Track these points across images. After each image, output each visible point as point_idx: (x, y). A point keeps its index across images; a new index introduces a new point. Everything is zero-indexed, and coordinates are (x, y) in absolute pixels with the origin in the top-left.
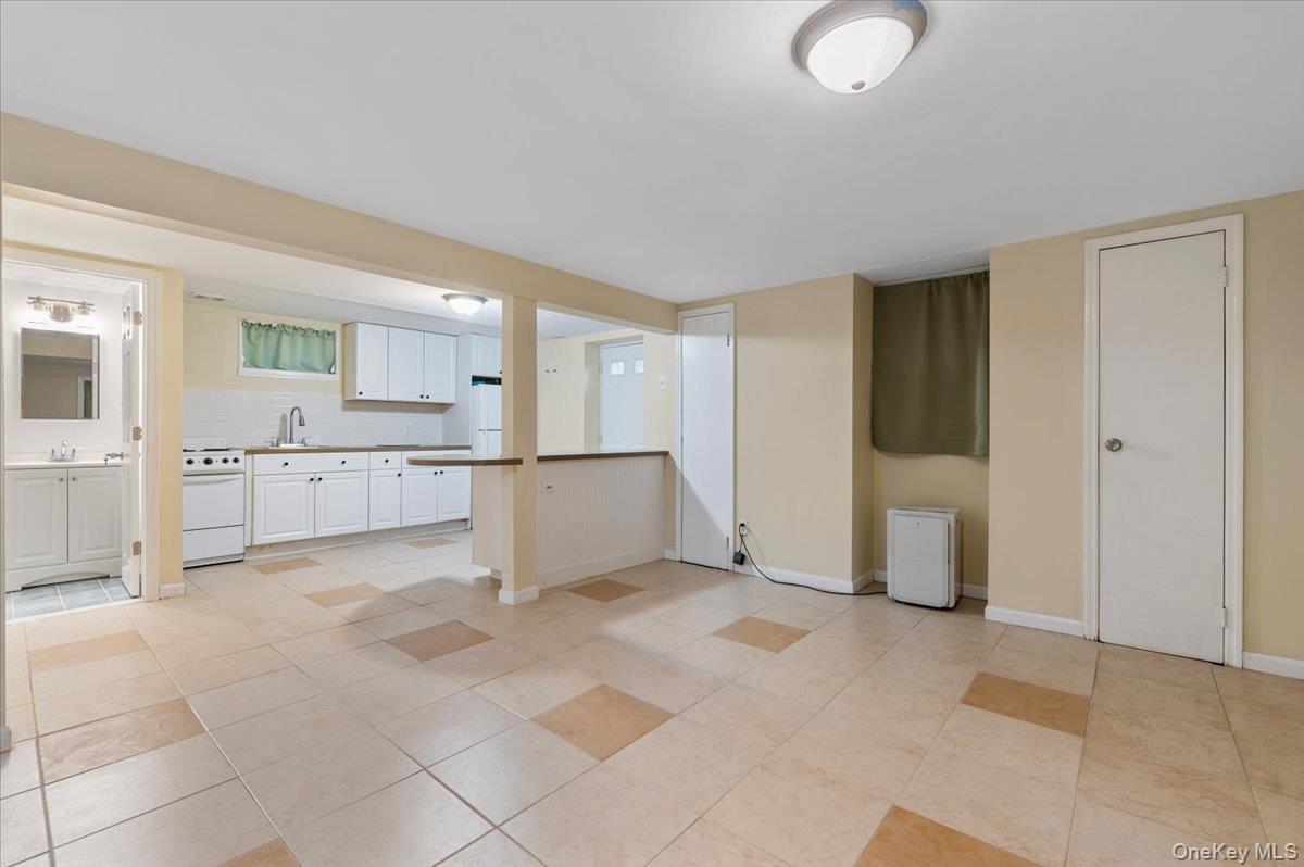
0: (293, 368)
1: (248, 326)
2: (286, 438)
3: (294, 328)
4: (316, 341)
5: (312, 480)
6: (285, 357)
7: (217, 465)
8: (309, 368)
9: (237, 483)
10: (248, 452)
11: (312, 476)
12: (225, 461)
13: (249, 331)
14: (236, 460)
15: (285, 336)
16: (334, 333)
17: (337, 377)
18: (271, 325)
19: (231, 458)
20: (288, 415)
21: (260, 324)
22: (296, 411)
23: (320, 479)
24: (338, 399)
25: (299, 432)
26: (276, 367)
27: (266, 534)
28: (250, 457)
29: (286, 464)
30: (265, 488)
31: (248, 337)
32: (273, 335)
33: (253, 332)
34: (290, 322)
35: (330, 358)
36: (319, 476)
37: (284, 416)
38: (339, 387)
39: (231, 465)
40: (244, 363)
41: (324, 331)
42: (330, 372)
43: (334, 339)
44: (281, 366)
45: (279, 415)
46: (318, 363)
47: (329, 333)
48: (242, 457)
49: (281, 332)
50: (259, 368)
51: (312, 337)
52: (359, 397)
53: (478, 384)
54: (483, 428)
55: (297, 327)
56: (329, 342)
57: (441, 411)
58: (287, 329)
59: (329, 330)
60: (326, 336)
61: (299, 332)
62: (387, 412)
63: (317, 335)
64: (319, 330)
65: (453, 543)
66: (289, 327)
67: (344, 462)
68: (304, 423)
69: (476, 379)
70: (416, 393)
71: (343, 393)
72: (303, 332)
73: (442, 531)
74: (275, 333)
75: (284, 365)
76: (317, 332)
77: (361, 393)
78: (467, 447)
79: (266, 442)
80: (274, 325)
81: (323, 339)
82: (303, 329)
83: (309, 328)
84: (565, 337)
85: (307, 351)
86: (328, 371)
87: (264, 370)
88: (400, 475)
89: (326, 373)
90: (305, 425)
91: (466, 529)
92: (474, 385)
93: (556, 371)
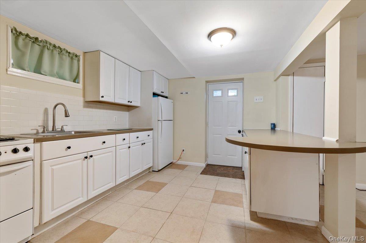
0: (52, 75)
1: (17, 33)
2: (48, 126)
3: (55, 46)
4: (67, 60)
5: (86, 158)
8: (62, 78)
10: (37, 140)
11: (85, 155)
12: (16, 150)
13: (16, 38)
14: (26, 149)
15: (46, 51)
16: (79, 56)
17: (80, 86)
19: (21, 148)
20: (51, 109)
21: (27, 35)
23: (91, 156)
24: (81, 100)
26: (38, 72)
27: (53, 210)
28: (38, 145)
31: (16, 43)
32: (37, 48)
33: (21, 40)
34: (50, 40)
35: (76, 72)
36: (90, 154)
37: (46, 111)
38: (81, 92)
39: (21, 155)
40: (13, 64)
41: (73, 54)
42: (75, 82)
43: (79, 61)
44: (42, 73)
46: (67, 74)
47: (76, 56)
48: (31, 146)
49: (44, 47)
50: (25, 70)
51: (65, 56)
52: (101, 99)
53: (154, 97)
54: (160, 119)
55: (57, 46)
56: (75, 62)
57: (129, 111)
58: (48, 45)
59: (76, 53)
60: (74, 57)
61: (58, 50)
62: (105, 109)
63: (69, 55)
64: (71, 52)
65: (166, 184)
66: (50, 44)
67: (104, 142)
68: (69, 115)
69: (155, 95)
70: (126, 100)
71: (84, 96)
72: (60, 51)
73: (142, 175)
74: (38, 46)
75: (45, 72)
76: (69, 53)
77: (103, 97)
78: (152, 129)
79: (32, 130)
80: (40, 39)
81: (72, 58)
82: (61, 49)
83: (64, 49)
84: (194, 78)
85: (61, 66)
86: (73, 80)
87: (28, 72)
88: (130, 147)
89: (71, 81)
90: (69, 116)
91: (149, 172)
92: (153, 97)
93: (187, 93)
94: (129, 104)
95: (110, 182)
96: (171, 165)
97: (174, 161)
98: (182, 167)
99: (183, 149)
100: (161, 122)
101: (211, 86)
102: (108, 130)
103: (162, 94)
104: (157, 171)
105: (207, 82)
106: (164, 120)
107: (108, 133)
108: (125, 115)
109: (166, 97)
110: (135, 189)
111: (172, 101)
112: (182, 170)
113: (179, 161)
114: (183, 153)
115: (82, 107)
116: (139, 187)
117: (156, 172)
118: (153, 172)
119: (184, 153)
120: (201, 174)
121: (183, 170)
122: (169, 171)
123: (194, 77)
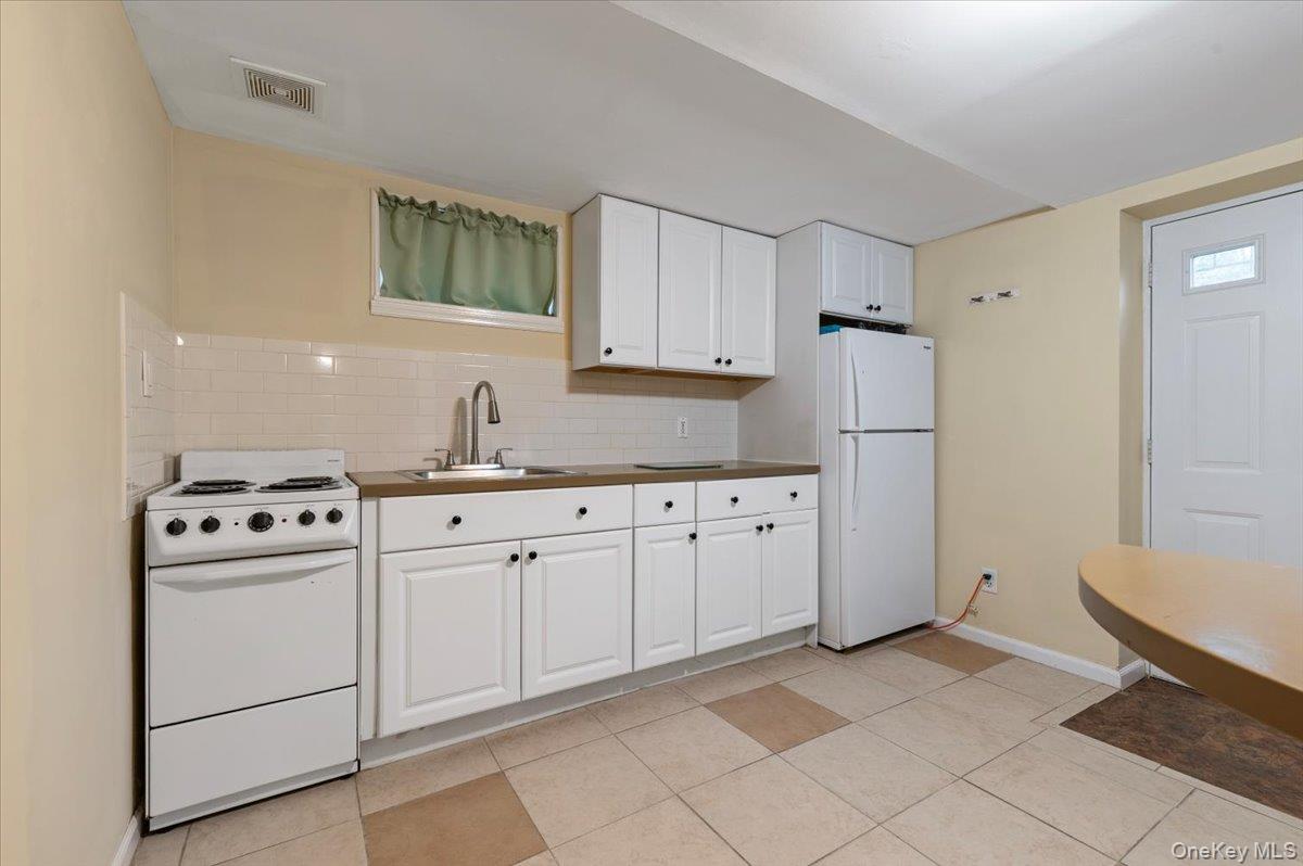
0: (480, 303)
1: (390, 204)
2: (464, 451)
3: (481, 216)
4: (520, 248)
5: (514, 558)
6: (463, 280)
7: (286, 532)
8: (506, 303)
9: (336, 579)
10: (371, 491)
11: (514, 548)
12: (306, 519)
13: (392, 217)
14: (334, 517)
15: (462, 233)
16: (553, 230)
17: (558, 323)
18: (433, 205)
19: (321, 511)
20: (469, 400)
21: (412, 202)
22: (483, 391)
23: (533, 556)
24: (560, 368)
25: (489, 438)
26: (446, 298)
27: (409, 705)
28: (369, 505)
29: (457, 521)
30: (408, 582)
31: (390, 230)
32: (440, 231)
33: (401, 219)
34: (473, 200)
35: (546, 287)
36: (530, 546)
37: (461, 404)
38: (561, 344)
39: (321, 531)
40: (384, 287)
41: (536, 226)
42: (545, 313)
43: (554, 245)
44: (455, 299)
45: (453, 401)
46: (524, 294)
47: (545, 232)
48: (350, 509)
49: (456, 224)
50: (414, 299)
51: (514, 237)
52: (605, 360)
53: (827, 332)
54: (851, 426)
55: (486, 212)
56: (544, 250)
57: (737, 396)
58: (466, 217)
59: (544, 222)
60: (539, 236)
61: (490, 224)
62: (646, 395)
63: (523, 233)
64: (527, 223)
65: (844, 722)
66: (470, 212)
67: (583, 511)
68: (498, 417)
69: (829, 322)
70: (707, 354)
71: (570, 356)
72: (497, 225)
73: (766, 653)
74: (442, 225)
75: (462, 296)
76: (523, 225)
77: (609, 351)
78: (814, 470)
79: (426, 460)
80: (441, 205)
81: (534, 242)
82: (497, 218)
83: (508, 217)
84: (1048, 208)
85: (504, 268)
86: (542, 311)
87: (422, 303)
88: (693, 536)
89: (537, 314)
90: (498, 422)
91: (806, 645)
92: (821, 333)
93: (1006, 295)
94: (723, 369)
95: (612, 657)
96: (916, 635)
97: (943, 620)
98: (973, 658)
99: (987, 571)
100: (856, 439)
101: (1165, 236)
102: (639, 466)
103: (873, 316)
104: (837, 651)
105: (1136, 215)
106: (866, 432)
107: (634, 476)
108: (726, 413)
109: (898, 329)
110: (706, 706)
111: (929, 342)
112: (962, 675)
113: (963, 625)
114: (985, 587)
115: (564, 390)
116: (725, 701)
117: (832, 656)
118: (821, 650)
119: (994, 589)
120: (1072, 723)
121: (971, 672)
122: (893, 661)
123: (1047, 203)
